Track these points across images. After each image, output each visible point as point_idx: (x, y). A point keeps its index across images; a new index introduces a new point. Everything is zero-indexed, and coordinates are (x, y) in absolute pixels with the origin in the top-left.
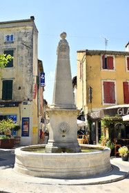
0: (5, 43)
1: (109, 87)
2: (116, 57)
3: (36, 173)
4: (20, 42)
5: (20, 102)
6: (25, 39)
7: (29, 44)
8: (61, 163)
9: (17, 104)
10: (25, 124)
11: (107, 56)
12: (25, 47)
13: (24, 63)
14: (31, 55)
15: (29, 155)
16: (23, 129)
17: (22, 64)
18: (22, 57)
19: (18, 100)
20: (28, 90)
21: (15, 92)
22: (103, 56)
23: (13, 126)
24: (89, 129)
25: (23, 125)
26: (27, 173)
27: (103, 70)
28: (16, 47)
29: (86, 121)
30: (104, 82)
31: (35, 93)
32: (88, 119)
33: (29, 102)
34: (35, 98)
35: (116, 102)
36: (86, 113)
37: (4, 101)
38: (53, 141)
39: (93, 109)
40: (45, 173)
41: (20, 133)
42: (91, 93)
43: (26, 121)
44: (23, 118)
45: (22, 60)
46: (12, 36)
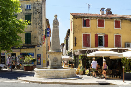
0: (26, 10)
1: (86, 37)
2: (91, 19)
3: (43, 77)
4: (34, 10)
5: (36, 46)
6: (37, 8)
7: (40, 11)
8: (53, 73)
9: (34, 47)
10: (38, 58)
11: (85, 19)
12: (37, 13)
13: (37, 22)
14: (41, 18)
15: (41, 70)
16: (37, 61)
17: (36, 23)
18: (36, 19)
19: (34, 44)
20: (40, 39)
21: (32, 40)
22: (84, 19)
23: (32, 60)
24: (74, 61)
25: (37, 58)
26: (40, 77)
27: (83, 27)
28: (32, 13)
29: (73, 56)
30: (84, 34)
31: (44, 41)
32: (74, 55)
33: (41, 46)
34: (44, 43)
35: (90, 46)
36: (73, 52)
37: (26, 45)
38: (51, 65)
39: (77, 50)
40: (47, 77)
41: (36, 63)
42: (76, 41)
43: (39, 56)
44: (37, 55)
45: (36, 21)
46: (30, 6)
